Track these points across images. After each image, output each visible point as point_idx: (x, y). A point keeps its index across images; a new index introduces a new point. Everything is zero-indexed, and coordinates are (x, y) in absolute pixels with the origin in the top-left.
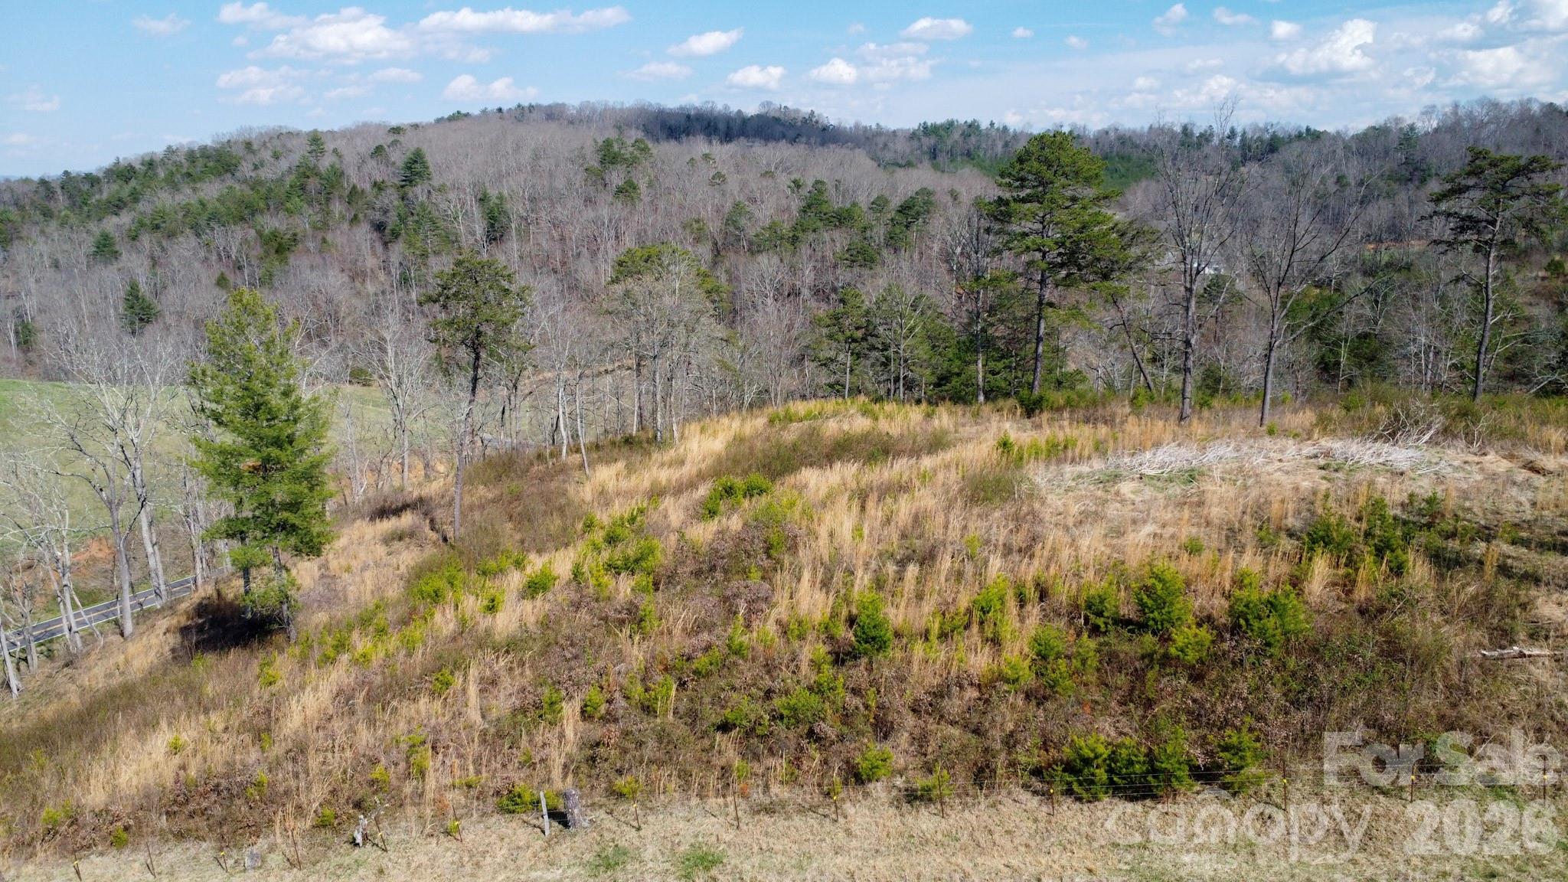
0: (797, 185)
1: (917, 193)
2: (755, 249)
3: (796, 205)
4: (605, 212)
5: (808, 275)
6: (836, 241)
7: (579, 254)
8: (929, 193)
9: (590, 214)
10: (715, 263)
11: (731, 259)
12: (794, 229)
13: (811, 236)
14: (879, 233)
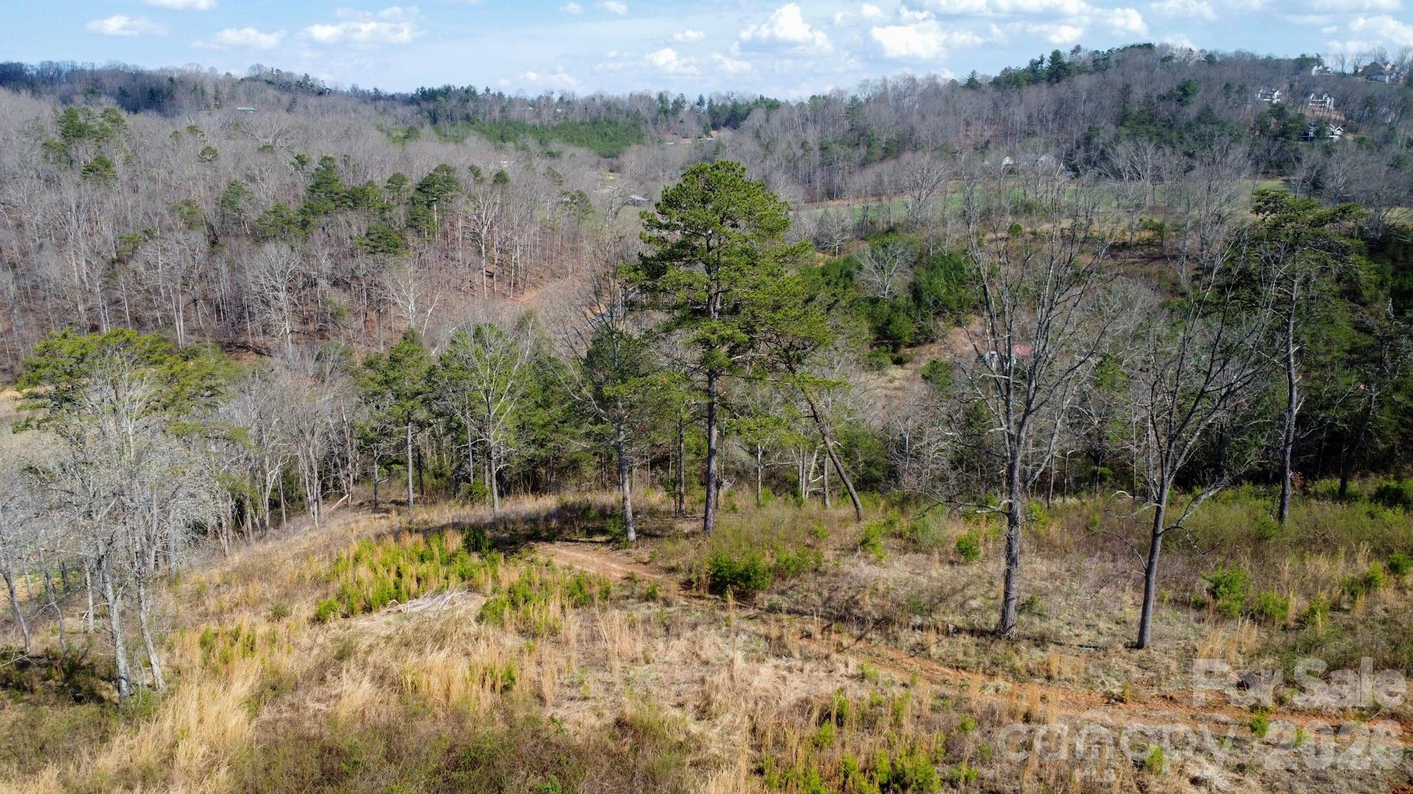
0: (302, 161)
1: (436, 170)
2: (259, 237)
3: (302, 183)
4: (71, 196)
5: (326, 265)
6: (353, 224)
7: (41, 246)
8: (449, 170)
9: (51, 197)
10: (212, 254)
11: (230, 245)
12: (303, 212)
13: (323, 220)
14: (400, 214)
